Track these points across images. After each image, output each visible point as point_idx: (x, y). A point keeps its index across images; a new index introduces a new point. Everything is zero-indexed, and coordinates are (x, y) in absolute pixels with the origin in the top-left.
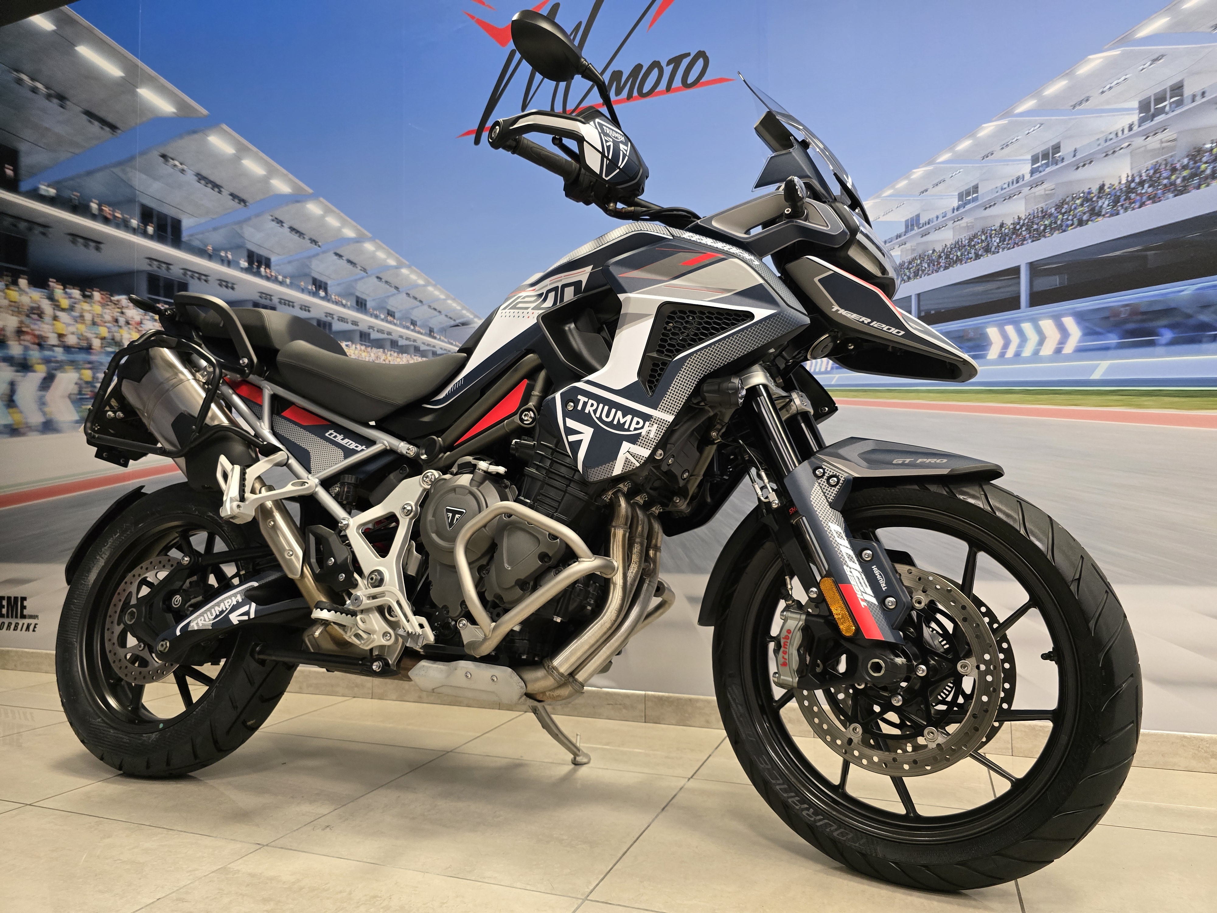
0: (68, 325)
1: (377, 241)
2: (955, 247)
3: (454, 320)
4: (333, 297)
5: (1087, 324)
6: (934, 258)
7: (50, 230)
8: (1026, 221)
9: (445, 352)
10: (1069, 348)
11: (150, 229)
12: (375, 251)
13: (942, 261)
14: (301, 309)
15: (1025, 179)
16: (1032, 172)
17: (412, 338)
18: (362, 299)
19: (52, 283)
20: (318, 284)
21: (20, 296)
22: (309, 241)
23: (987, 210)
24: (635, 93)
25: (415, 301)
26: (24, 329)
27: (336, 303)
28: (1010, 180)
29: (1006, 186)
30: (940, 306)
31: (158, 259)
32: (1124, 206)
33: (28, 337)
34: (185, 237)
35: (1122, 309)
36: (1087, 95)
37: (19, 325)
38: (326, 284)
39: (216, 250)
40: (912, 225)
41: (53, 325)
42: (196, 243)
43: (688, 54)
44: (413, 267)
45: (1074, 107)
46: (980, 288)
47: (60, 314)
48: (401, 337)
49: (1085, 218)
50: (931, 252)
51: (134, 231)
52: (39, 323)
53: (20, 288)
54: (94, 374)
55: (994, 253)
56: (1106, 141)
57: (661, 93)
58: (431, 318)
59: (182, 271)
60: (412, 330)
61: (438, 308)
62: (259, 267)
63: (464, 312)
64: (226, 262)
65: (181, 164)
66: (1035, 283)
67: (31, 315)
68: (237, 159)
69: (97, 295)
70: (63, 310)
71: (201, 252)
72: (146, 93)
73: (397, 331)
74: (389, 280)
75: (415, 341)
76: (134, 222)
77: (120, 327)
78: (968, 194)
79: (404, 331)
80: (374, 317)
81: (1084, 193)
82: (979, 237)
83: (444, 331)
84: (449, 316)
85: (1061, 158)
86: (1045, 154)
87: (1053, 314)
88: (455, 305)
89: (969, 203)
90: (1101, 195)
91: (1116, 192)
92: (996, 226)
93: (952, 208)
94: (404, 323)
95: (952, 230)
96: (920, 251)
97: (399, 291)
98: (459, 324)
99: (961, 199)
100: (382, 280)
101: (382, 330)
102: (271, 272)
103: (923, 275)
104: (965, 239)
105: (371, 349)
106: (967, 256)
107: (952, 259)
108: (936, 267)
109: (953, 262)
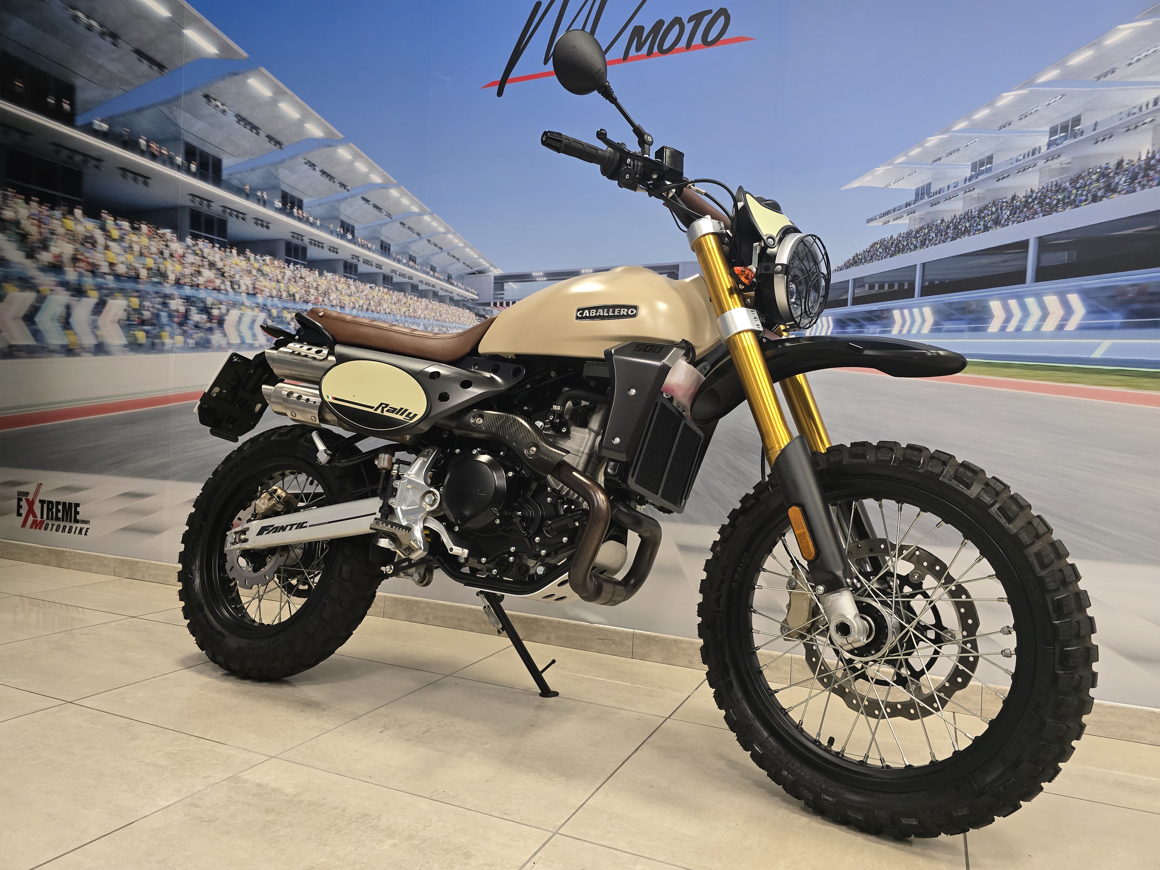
0: (118, 255)
1: (402, 187)
2: (964, 218)
3: (472, 268)
4: (359, 240)
5: (1093, 302)
6: (942, 228)
7: (103, 163)
8: (1039, 194)
9: (461, 298)
10: (1072, 325)
11: (193, 167)
12: (400, 198)
13: (950, 232)
14: (329, 250)
15: (1041, 152)
16: (1049, 145)
17: (432, 283)
18: (386, 243)
19: (104, 215)
20: (345, 227)
21: (75, 225)
22: (339, 185)
23: (1000, 181)
24: (655, 50)
25: (436, 248)
26: (79, 257)
27: (362, 246)
28: (1026, 152)
29: (1021, 157)
30: (945, 277)
31: (200, 195)
32: (1142, 183)
33: (82, 265)
34: (225, 175)
35: (1130, 289)
36: (1113, 66)
37: (74, 253)
38: (353, 227)
39: (253, 190)
40: (923, 194)
41: (105, 254)
42: (235, 182)
43: (710, 12)
44: (434, 214)
45: (1099, 78)
46: (985, 260)
47: (111, 244)
48: (421, 282)
49: (1100, 193)
50: (940, 222)
51: (179, 168)
52: (92, 251)
53: (75, 218)
54: (141, 302)
55: (1003, 226)
56: (1129, 115)
57: (680, 50)
58: (450, 265)
59: (222, 208)
60: (432, 276)
61: (457, 257)
62: (292, 208)
63: (481, 260)
64: (262, 202)
65: (222, 105)
66: (1043, 258)
67: (86, 244)
68: (274, 102)
69: (144, 228)
70: (114, 240)
71: (239, 191)
72: (191, 34)
73: (417, 275)
74: (412, 226)
75: (434, 286)
76: (179, 160)
77: (165, 259)
78: (982, 164)
79: (424, 276)
80: (396, 261)
81: (1101, 168)
82: (990, 209)
83: (461, 278)
84: (467, 263)
85: (1081, 130)
86: (1065, 127)
87: (1060, 290)
88: (473, 254)
89: (983, 174)
90: (1118, 171)
91: (1134, 169)
92: (1008, 198)
93: (964, 178)
94: (424, 268)
95: (963, 201)
96: (928, 221)
97: (420, 237)
98: (476, 272)
99: (974, 169)
100: (406, 226)
101: (404, 275)
102: (303, 213)
103: (930, 245)
104: (975, 211)
105: (393, 292)
106: (976, 228)
107: (961, 230)
108: (943, 237)
109: (961, 233)
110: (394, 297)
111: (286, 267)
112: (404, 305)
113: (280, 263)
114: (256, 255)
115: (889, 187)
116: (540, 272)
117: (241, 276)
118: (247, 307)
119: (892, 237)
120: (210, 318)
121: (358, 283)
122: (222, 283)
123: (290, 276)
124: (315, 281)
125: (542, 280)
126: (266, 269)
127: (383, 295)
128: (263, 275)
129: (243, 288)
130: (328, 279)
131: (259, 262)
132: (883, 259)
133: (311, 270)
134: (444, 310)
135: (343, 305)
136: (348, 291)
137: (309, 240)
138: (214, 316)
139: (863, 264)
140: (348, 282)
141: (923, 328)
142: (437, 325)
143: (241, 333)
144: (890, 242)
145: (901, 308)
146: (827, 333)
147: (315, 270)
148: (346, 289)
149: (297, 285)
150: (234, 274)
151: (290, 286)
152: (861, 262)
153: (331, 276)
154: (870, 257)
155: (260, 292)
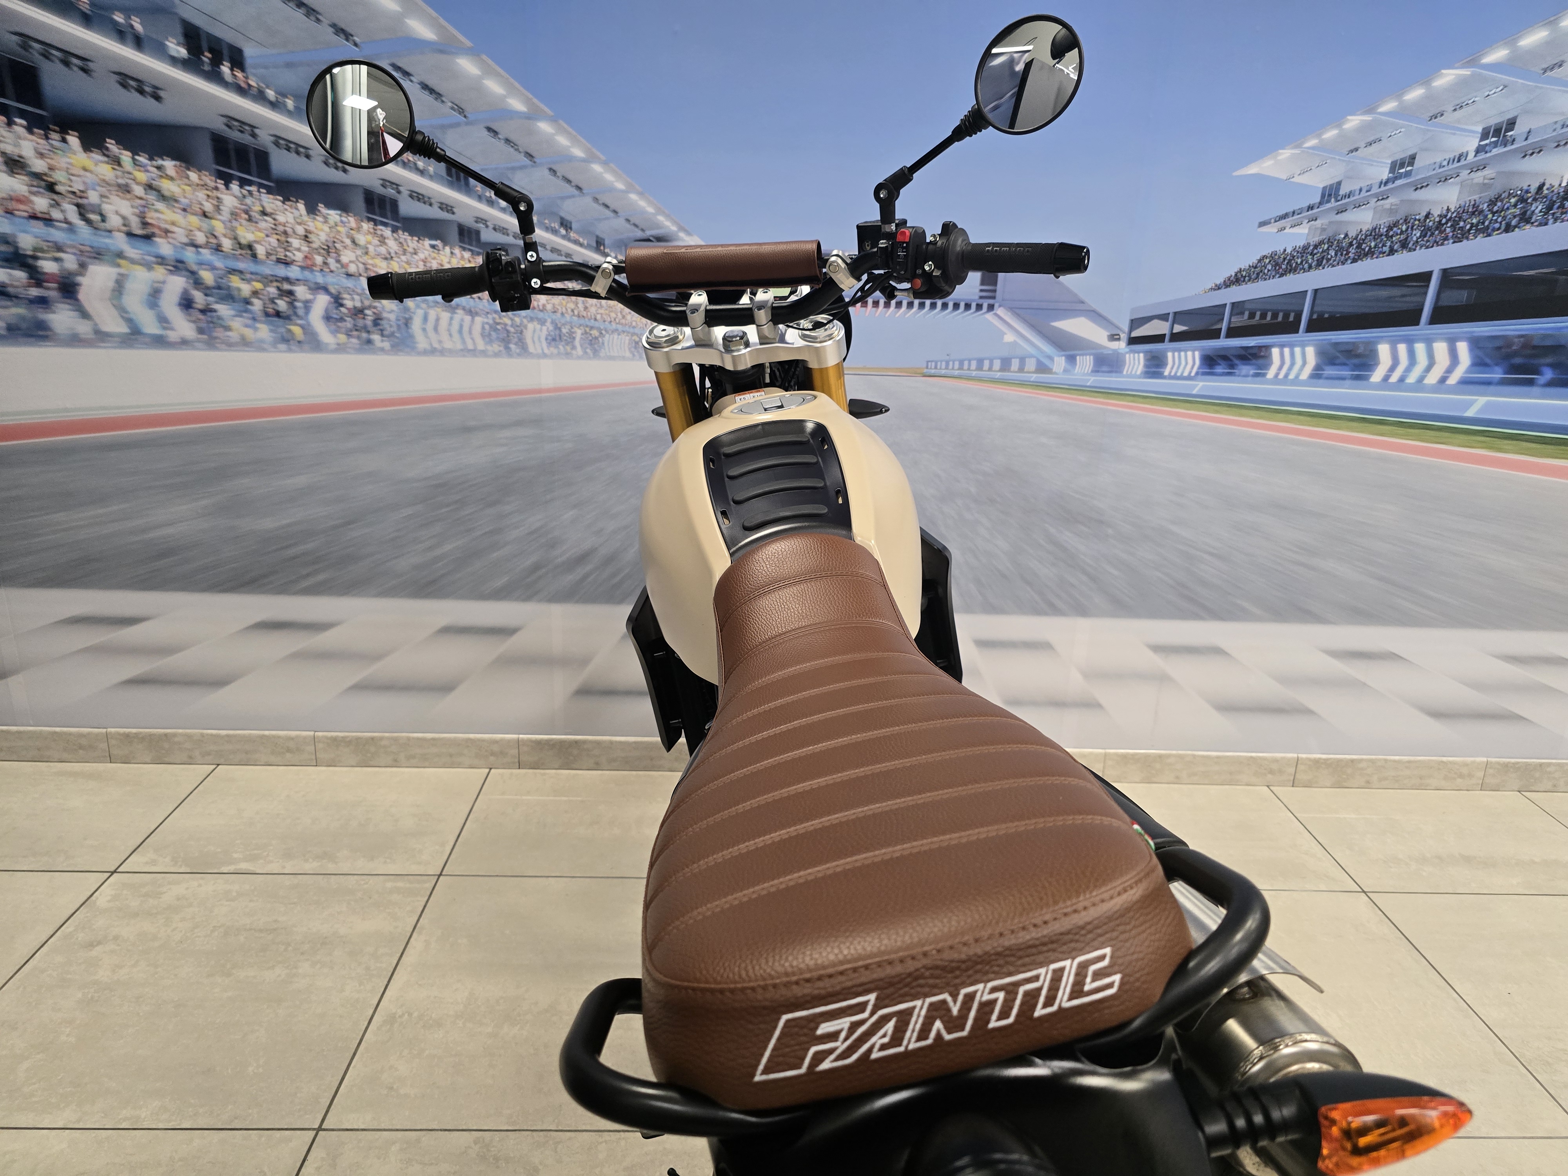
1: (484, 57)
2: (1371, 235)
3: (643, 230)
5: (1479, 353)
6: (1344, 244)
8: (1454, 215)
10: (1453, 380)
12: (481, 77)
13: (1352, 250)
15: (1468, 159)
16: (1478, 151)
23: (1417, 191)
25: (567, 185)
28: (1452, 156)
29: (1445, 163)
30: (1337, 309)
32: (1556, 215)
35: (1516, 340)
36: (1562, 58)
40: (1330, 195)
44: (561, 122)
45: (1545, 71)
46: (1384, 293)
49: (1514, 223)
50: (1343, 236)
55: (1410, 251)
58: (600, 220)
60: (564, 237)
61: (612, 206)
63: (661, 218)
66: (1442, 295)
74: (512, 137)
78: (1402, 165)
81: (1522, 191)
82: (1400, 227)
84: (633, 220)
85: (1513, 137)
86: (1497, 129)
87: (1449, 336)
88: (644, 205)
89: (1400, 178)
90: (1537, 197)
91: (1552, 196)
92: (1422, 215)
93: (1380, 180)
94: (546, 221)
95: (1372, 211)
96: (1330, 233)
97: (535, 162)
98: (651, 238)
99: (1392, 170)
100: (500, 136)
101: (504, 228)
102: (247, 78)
103: (1326, 266)
104: (1384, 227)
106: (1381, 249)
107: (1364, 250)
108: (1343, 257)
109: (1363, 254)
114: (135, 153)
115: (1292, 180)
117: (102, 196)
118: (133, 262)
119: (1285, 250)
120: (37, 278)
121: (404, 236)
122: (52, 206)
123: (236, 208)
124: (300, 224)
126: (167, 186)
128: (163, 197)
129: (114, 221)
130: (332, 223)
131: (148, 171)
132: (1271, 280)
136: (383, 250)
137: (272, 139)
138: (46, 274)
139: (1246, 284)
140: (379, 232)
141: (1303, 373)
143: (127, 312)
144: (1282, 256)
145: (1282, 346)
146: (1190, 372)
147: (295, 200)
148: (378, 246)
149: (256, 227)
150: (82, 188)
151: (239, 228)
152: (1244, 281)
153: (338, 217)
154: (1255, 275)
155: (164, 234)
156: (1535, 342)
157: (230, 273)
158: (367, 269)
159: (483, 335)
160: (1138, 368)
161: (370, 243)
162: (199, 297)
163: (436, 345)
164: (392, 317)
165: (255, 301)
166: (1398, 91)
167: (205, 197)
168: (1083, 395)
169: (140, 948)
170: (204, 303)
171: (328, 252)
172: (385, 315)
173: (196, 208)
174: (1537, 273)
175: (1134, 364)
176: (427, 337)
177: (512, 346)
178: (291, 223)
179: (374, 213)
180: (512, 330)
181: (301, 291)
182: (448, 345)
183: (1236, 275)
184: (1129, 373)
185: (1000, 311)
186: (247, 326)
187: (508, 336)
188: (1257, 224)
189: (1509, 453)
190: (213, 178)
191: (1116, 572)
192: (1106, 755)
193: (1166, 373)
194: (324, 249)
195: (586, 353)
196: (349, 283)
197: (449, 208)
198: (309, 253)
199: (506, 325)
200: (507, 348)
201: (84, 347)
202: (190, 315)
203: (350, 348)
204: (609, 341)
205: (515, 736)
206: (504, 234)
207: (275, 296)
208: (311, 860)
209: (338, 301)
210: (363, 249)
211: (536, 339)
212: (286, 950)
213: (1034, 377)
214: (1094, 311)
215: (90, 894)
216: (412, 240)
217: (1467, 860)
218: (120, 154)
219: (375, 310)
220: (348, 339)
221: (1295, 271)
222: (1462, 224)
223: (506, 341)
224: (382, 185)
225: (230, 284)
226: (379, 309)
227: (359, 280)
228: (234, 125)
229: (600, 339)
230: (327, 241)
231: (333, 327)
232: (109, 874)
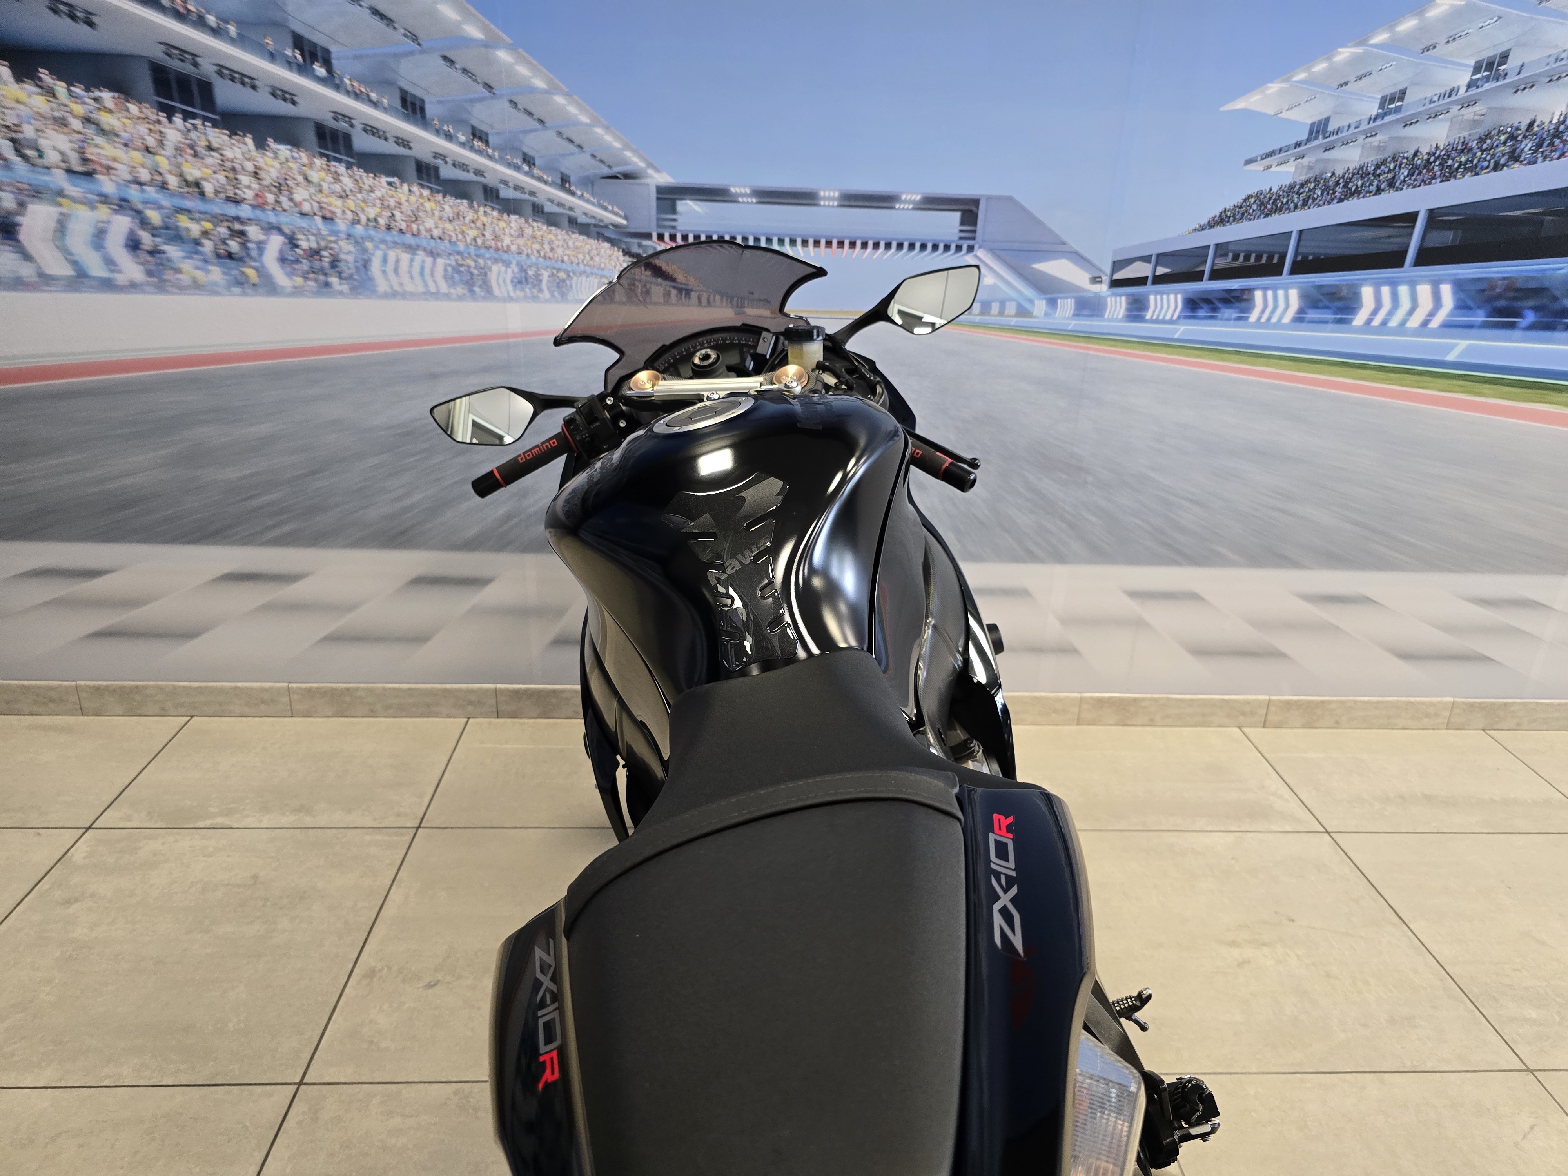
2: (1358, 173)
3: (610, 167)
4: (347, 81)
5: (1462, 296)
6: (1330, 184)
8: (1443, 153)
9: (593, 221)
10: (1435, 323)
13: (1339, 189)
14: (273, 94)
15: (1459, 94)
16: (1469, 86)
17: (528, 188)
18: (414, 96)
20: (306, 48)
23: (1407, 127)
25: (529, 118)
27: (357, 96)
28: (1443, 91)
29: (1436, 98)
30: (1322, 251)
38: (328, 52)
40: (1318, 132)
44: (520, 50)
46: (1369, 234)
48: (505, 182)
49: (1502, 161)
50: (1329, 175)
55: (1397, 190)
56: (1556, 61)
58: (563, 155)
60: (527, 174)
61: (577, 141)
63: (628, 154)
66: (1428, 236)
73: (495, 170)
74: (470, 67)
75: (532, 193)
78: (1392, 101)
79: (509, 173)
80: (443, 136)
81: (1512, 128)
83: (589, 182)
84: (599, 156)
85: (1505, 72)
86: (1491, 63)
87: (1433, 278)
88: (610, 140)
89: (1390, 114)
90: (1527, 134)
91: (1543, 134)
93: (1369, 116)
94: (508, 157)
95: (1360, 148)
96: (1317, 171)
97: (494, 94)
98: (619, 175)
99: (1382, 105)
100: (457, 66)
101: (463, 164)
102: (185, 2)
103: (1312, 206)
104: (1372, 165)
105: (444, 196)
106: (1367, 189)
107: (1350, 189)
108: (1329, 197)
109: (1350, 193)
110: (447, 208)
111: (164, 120)
112: (472, 225)
113: (144, 110)
114: (70, 83)
115: (1280, 115)
116: (744, 186)
117: (37, 130)
118: (74, 200)
119: (1271, 190)
123: (180, 142)
124: (248, 159)
125: (748, 202)
126: (106, 120)
127: (421, 201)
128: (102, 132)
129: (52, 157)
130: (282, 158)
131: (85, 103)
132: (1256, 221)
133: (233, 133)
134: (558, 240)
135: (328, 215)
136: (337, 187)
137: (215, 68)
140: (333, 169)
141: (1285, 316)
142: (547, 267)
143: (71, 254)
144: (1268, 196)
145: (1265, 289)
146: (1172, 316)
147: (241, 134)
148: (332, 183)
149: (203, 163)
150: (16, 122)
151: (184, 163)
152: (1228, 221)
153: (288, 153)
154: (1240, 215)
155: (105, 171)
156: (1518, 285)
157: (177, 212)
158: (321, 208)
159: (446, 278)
160: (1119, 312)
161: (324, 180)
162: (146, 238)
163: (397, 288)
164: (350, 258)
165: (205, 242)
166: (1391, 22)
167: (147, 131)
168: (1063, 340)
169: (118, 905)
170: (152, 244)
171: (280, 190)
172: (342, 256)
173: (138, 143)
174: (1524, 214)
175: (1116, 307)
176: (387, 279)
177: (477, 289)
178: (239, 159)
179: (326, 149)
180: (476, 272)
181: (253, 232)
182: (409, 287)
183: (1221, 215)
184: (1110, 316)
185: (980, 253)
186: (198, 268)
187: (472, 279)
188: (1243, 162)
189: (1486, 397)
190: (155, 111)
191: (1093, 519)
192: (1081, 699)
193: (1148, 317)
194: (275, 186)
195: (553, 296)
196: (303, 223)
197: (406, 143)
198: (260, 191)
199: (469, 267)
200: (471, 291)
201: (28, 290)
202: (138, 257)
203: (306, 291)
204: (577, 284)
205: (492, 686)
206: (464, 170)
207: (227, 236)
208: (288, 813)
209: (292, 242)
210: (316, 186)
211: (501, 282)
212: (264, 905)
213: (1014, 321)
214: (1076, 253)
215: (66, 850)
216: (368, 177)
217: (1429, 799)
218: (55, 85)
219: (331, 252)
220: (305, 281)
221: (1281, 211)
222: (1450, 162)
223: (469, 284)
224: (334, 118)
225: (179, 224)
226: (336, 250)
227: (314, 220)
228: (173, 53)
229: (568, 282)
230: (278, 178)
231: (289, 269)
232: (83, 830)
